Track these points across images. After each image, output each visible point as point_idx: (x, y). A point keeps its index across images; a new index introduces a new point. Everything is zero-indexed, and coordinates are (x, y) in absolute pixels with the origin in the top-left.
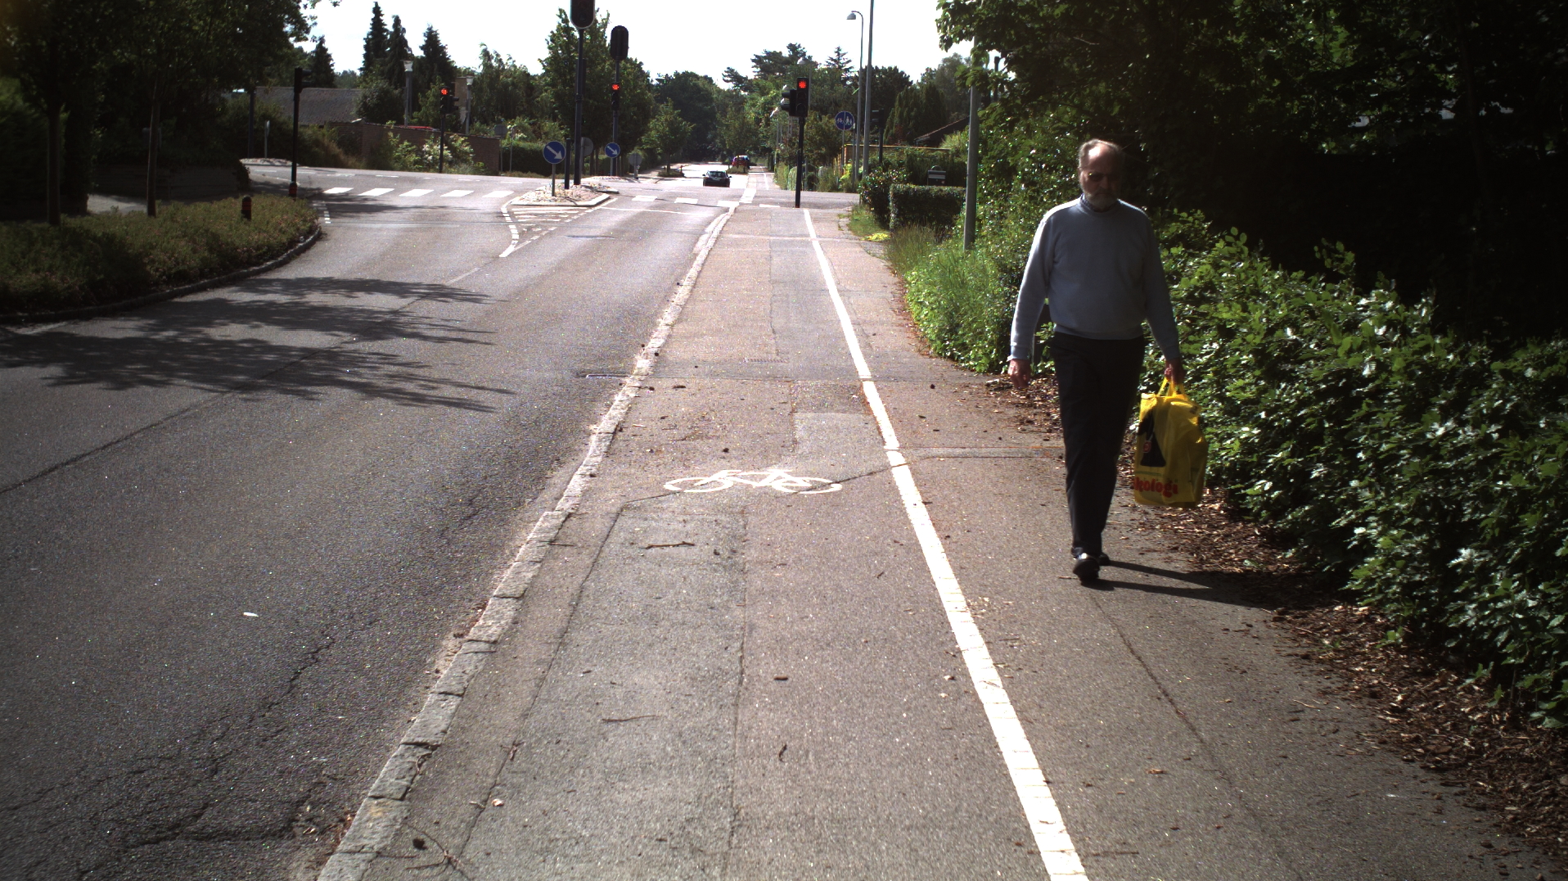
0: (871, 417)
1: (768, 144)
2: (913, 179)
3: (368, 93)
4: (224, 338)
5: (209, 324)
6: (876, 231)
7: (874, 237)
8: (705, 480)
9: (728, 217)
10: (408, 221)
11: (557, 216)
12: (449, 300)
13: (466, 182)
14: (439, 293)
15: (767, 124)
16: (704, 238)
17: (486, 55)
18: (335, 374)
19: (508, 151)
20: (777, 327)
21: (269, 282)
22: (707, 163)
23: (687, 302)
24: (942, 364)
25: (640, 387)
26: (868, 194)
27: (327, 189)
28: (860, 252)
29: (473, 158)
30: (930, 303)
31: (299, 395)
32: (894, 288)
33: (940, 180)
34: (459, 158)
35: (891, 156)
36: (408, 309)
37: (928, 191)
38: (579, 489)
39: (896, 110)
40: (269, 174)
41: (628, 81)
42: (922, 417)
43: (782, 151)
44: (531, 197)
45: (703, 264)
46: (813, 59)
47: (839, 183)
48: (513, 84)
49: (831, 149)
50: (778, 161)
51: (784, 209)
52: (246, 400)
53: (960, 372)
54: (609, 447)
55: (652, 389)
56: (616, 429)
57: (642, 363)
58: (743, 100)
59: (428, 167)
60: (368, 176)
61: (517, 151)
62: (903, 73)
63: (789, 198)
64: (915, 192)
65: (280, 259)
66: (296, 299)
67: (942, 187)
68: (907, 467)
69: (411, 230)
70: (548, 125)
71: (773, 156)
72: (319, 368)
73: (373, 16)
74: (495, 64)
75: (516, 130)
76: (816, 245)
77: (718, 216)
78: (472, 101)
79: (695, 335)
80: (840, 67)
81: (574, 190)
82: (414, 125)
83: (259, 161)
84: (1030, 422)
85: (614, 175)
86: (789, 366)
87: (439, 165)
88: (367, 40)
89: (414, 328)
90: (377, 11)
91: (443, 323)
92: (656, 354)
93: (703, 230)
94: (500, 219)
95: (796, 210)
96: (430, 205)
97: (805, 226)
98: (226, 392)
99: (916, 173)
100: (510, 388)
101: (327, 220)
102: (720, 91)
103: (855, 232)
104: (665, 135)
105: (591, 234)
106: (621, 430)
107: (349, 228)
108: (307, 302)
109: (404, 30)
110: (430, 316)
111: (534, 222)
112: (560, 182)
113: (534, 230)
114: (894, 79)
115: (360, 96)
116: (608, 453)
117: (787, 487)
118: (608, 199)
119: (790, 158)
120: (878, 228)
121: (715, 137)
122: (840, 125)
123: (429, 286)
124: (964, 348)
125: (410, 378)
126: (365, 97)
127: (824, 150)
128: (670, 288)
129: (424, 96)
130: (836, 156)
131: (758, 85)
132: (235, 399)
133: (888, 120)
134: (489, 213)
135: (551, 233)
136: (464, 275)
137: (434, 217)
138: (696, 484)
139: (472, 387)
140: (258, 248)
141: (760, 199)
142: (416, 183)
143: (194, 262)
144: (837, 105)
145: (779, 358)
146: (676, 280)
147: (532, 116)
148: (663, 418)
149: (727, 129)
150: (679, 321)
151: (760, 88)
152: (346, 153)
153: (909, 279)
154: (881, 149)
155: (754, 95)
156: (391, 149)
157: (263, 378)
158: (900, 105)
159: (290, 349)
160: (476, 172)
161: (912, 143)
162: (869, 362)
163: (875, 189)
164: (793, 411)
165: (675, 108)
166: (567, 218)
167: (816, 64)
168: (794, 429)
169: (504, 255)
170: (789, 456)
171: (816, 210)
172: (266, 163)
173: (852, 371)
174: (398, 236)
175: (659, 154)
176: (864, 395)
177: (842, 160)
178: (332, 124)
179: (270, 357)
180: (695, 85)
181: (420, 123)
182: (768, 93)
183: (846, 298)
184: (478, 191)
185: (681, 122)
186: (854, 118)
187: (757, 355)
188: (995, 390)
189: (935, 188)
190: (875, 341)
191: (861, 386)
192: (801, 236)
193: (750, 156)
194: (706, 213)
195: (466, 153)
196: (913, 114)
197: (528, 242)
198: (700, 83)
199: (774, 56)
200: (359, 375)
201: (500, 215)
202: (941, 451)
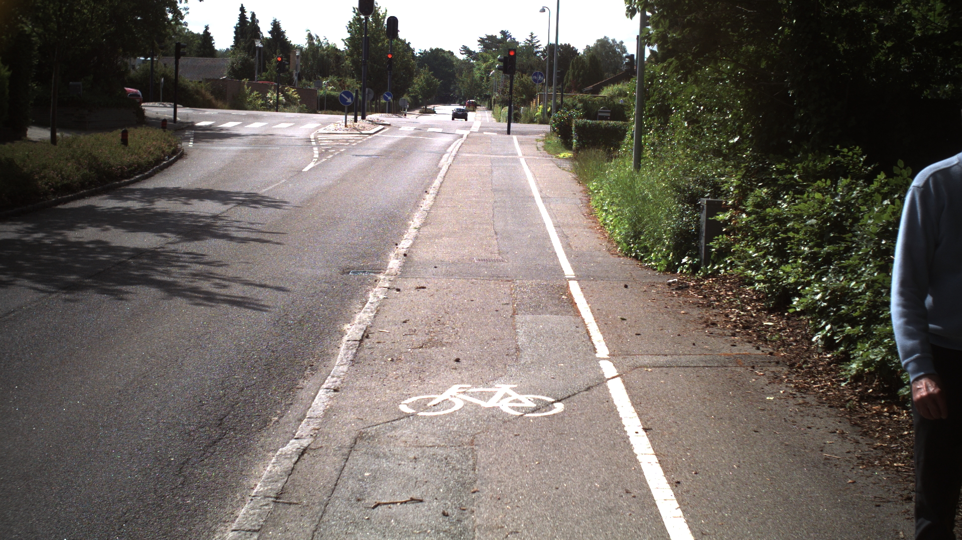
0: (579, 320)
1: (488, 93)
2: (587, 116)
3: (234, 61)
4: (77, 240)
5: (71, 227)
6: (563, 152)
7: (562, 155)
8: (439, 398)
9: (463, 141)
10: (245, 144)
11: (347, 140)
12: (257, 206)
13: (291, 118)
14: (253, 200)
15: (488, 81)
16: (446, 156)
17: (310, 37)
18: (150, 272)
19: (324, 97)
20: (498, 229)
21: (133, 191)
22: (450, 105)
23: (431, 208)
24: (628, 263)
25: (389, 288)
26: (557, 126)
27: (198, 122)
28: (553, 166)
29: (301, 102)
30: (613, 212)
31: (112, 295)
32: (580, 195)
33: (607, 117)
34: (291, 101)
35: (568, 100)
36: (225, 214)
37: (599, 124)
38: (322, 409)
39: (570, 71)
40: (161, 113)
41: (399, 52)
42: (623, 319)
43: (497, 97)
44: (331, 128)
45: (444, 177)
46: (517, 40)
47: (535, 117)
48: (328, 55)
49: (529, 96)
50: (494, 103)
51: (500, 136)
52: (66, 300)
53: (645, 271)
54: (355, 355)
55: (398, 290)
56: (363, 336)
57: (394, 264)
58: (473, 66)
59: (267, 107)
60: (227, 114)
61: (329, 98)
62: (573, 48)
63: (503, 128)
64: (590, 125)
65: (146, 173)
66: (146, 205)
67: (609, 122)
68: (619, 379)
69: (246, 151)
70: (349, 81)
71: (491, 100)
72: (140, 267)
73: (240, 13)
74: (316, 43)
75: (328, 84)
76: (522, 161)
77: (455, 140)
78: (301, 66)
79: (436, 237)
80: (533, 45)
81: (361, 122)
82: (263, 81)
83: (157, 104)
84: (714, 324)
85: (389, 113)
86: (508, 266)
87: (276, 107)
88: (236, 28)
89: (226, 230)
90: (242, 9)
91: (248, 226)
92: (405, 255)
93: (445, 151)
94: (308, 143)
95: (508, 136)
96: (264, 133)
97: (514, 148)
98: (53, 292)
99: (589, 112)
100: (287, 285)
101: (191, 144)
102: (458, 60)
103: (548, 152)
104: (424, 87)
105: (369, 154)
106: (367, 337)
107: (204, 150)
108: (154, 208)
109: (258, 21)
110: (241, 219)
111: (331, 146)
112: (351, 118)
113: (330, 151)
114: (568, 51)
115: (230, 62)
116: (354, 361)
117: (513, 408)
118: (383, 129)
119: (502, 102)
120: (563, 148)
121: (455, 89)
122: (535, 80)
123: (247, 195)
124: (646, 250)
125: (208, 276)
126: (233, 63)
127: (524, 97)
128: (420, 196)
129: (269, 63)
130: (532, 100)
131: (482, 56)
132: (57, 300)
133: (565, 77)
134: (301, 139)
135: (341, 153)
136: (273, 186)
137: (264, 141)
138: (429, 405)
139: (257, 285)
140: (130, 166)
141: (484, 129)
142: (257, 118)
143: (77, 177)
144: (532, 68)
145: (500, 258)
146: (425, 188)
147: (339, 75)
148: (405, 322)
149: (463, 83)
150: (424, 224)
151: (483, 58)
152: (216, 99)
153: (591, 188)
154: (562, 96)
155: (480, 62)
156: (246, 96)
157: (90, 277)
158: (573, 68)
159: (124, 249)
160: (301, 111)
161: (581, 92)
162: (570, 261)
163: (561, 122)
164: (515, 313)
165: (430, 70)
166: (354, 142)
167: (518, 43)
168: (516, 334)
169: (306, 169)
170: (513, 366)
171: (521, 136)
172: (161, 105)
173: (559, 271)
174: (235, 156)
175: (420, 99)
176: (571, 295)
177: (536, 103)
178: (207, 80)
179: (104, 257)
180: (443, 56)
181: (267, 79)
182: (488, 61)
183: (548, 204)
184: (298, 124)
185: (434, 79)
186: (543, 76)
187: (484, 255)
188: (676, 289)
189: (604, 122)
190: (575, 242)
191: (568, 286)
192: (512, 154)
193: (477, 100)
194: (447, 139)
195: (296, 99)
196: (581, 73)
197: (324, 160)
198: (446, 55)
199: (492, 38)
200: (168, 273)
201: (309, 140)
202: (647, 360)
